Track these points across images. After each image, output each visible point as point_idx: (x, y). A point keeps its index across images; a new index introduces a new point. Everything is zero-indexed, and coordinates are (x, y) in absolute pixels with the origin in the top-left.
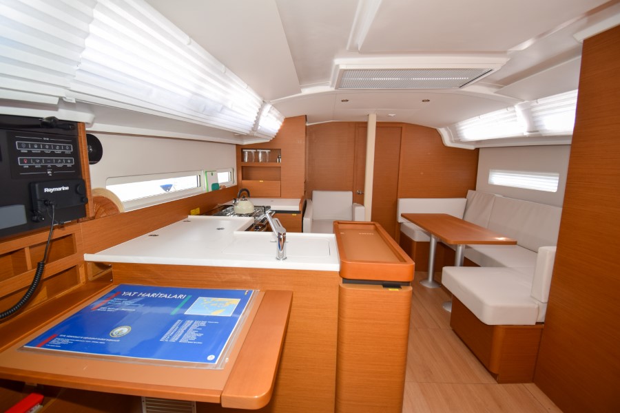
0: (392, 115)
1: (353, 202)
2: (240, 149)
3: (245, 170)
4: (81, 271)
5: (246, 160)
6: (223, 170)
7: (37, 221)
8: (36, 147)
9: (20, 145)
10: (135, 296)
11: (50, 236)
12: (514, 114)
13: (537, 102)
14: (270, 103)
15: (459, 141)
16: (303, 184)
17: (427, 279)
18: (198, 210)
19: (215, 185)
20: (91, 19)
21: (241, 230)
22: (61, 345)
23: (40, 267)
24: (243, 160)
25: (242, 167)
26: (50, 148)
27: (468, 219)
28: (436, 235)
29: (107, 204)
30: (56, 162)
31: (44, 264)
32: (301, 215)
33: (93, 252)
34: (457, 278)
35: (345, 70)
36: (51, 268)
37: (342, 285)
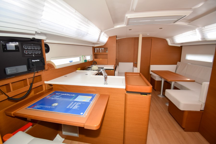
0: (148, 34)
1: (133, 66)
2: (94, 48)
3: (95, 55)
4: (44, 86)
5: (96, 52)
6: (88, 55)
7: (30, 70)
8: (29, 47)
9: (25, 47)
10: (60, 95)
11: (34, 75)
12: (195, 32)
13: (205, 28)
14: (103, 31)
15: (174, 43)
16: (115, 60)
17: (160, 94)
18: (80, 69)
19: (85, 60)
20: (44, 6)
21: (93, 75)
22: (37, 108)
23: (31, 84)
24: (95, 52)
25: (95, 54)
26: (33, 48)
27: (177, 72)
28: (164, 78)
29: (51, 66)
30: (36, 52)
31: (32, 84)
32: (114, 70)
33: (47, 81)
34: (171, 93)
35: (130, 18)
36: (34, 85)
37: (126, 93)
